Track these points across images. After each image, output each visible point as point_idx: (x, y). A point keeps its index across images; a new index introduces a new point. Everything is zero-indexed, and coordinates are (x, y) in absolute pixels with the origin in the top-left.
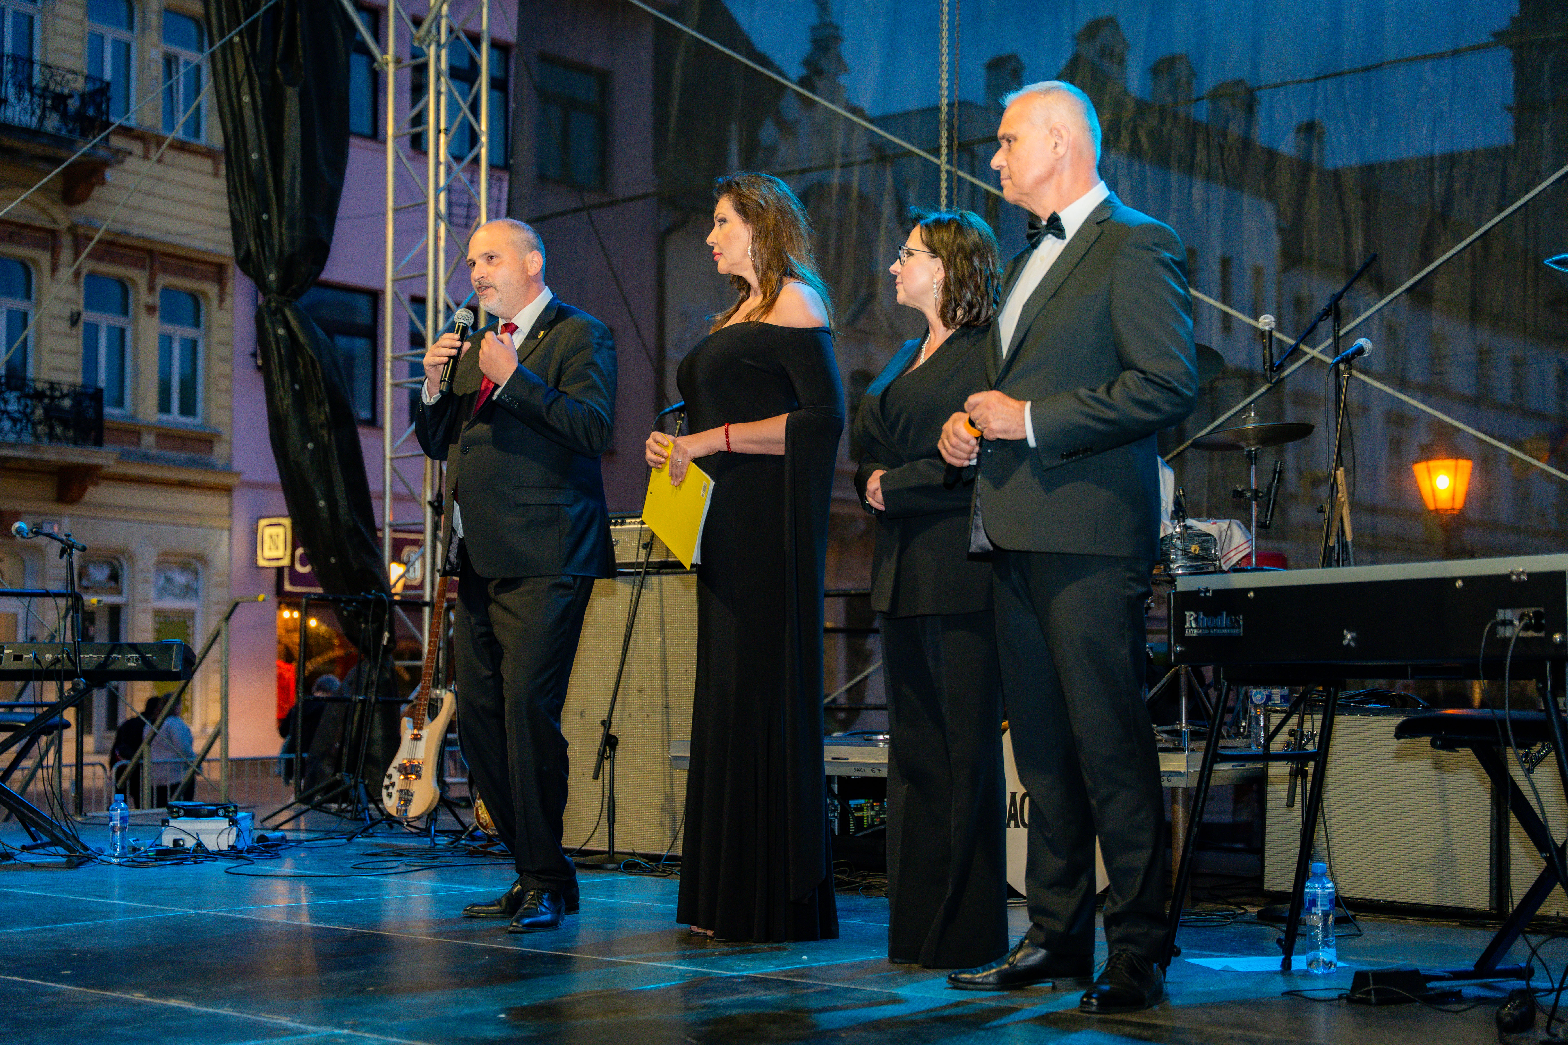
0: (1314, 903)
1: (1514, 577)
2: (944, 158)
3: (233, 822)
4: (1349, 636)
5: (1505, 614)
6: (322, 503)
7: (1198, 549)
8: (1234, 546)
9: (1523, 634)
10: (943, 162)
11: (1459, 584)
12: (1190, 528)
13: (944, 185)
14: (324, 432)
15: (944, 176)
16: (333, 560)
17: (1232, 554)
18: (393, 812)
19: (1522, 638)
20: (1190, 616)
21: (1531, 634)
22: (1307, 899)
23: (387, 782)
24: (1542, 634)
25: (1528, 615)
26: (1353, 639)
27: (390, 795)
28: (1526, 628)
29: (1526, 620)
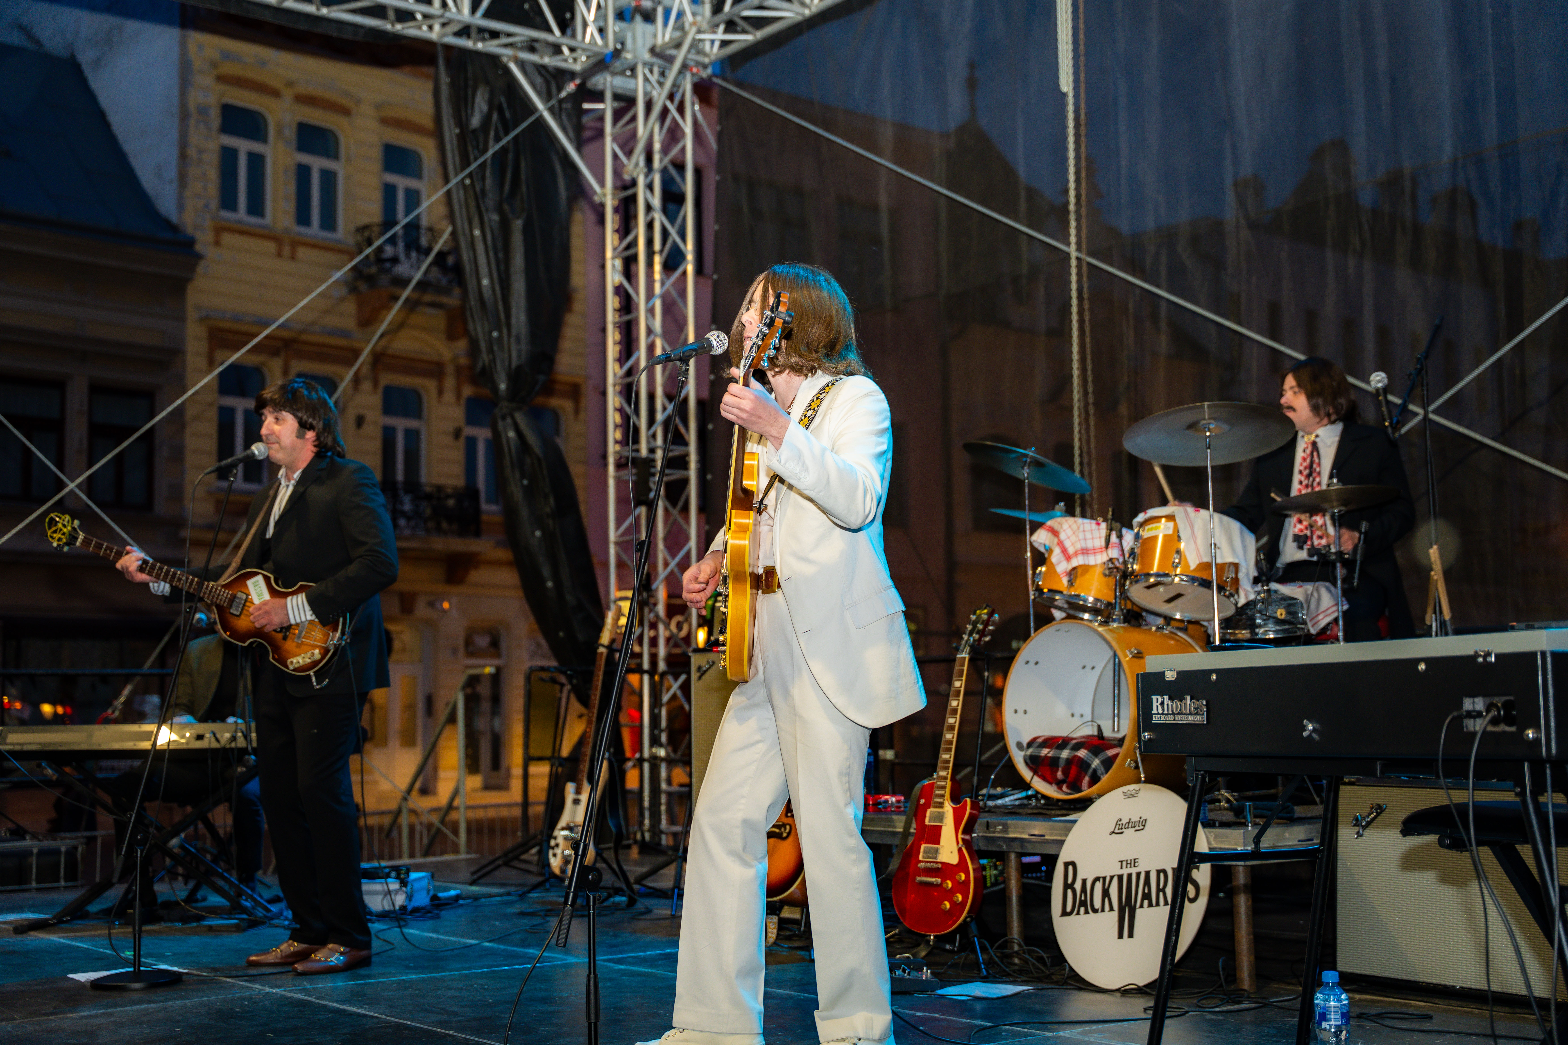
0: (1324, 1017)
1: (1480, 660)
2: (1073, 247)
3: (404, 883)
4: (1310, 727)
5: (1474, 703)
6: (550, 584)
7: (1284, 613)
8: (1322, 609)
9: (1490, 728)
10: (1073, 250)
11: (1422, 667)
12: (1276, 592)
13: (1074, 271)
14: (551, 522)
15: (1074, 263)
16: (561, 634)
17: (1321, 617)
18: (557, 871)
19: (1491, 733)
20: (1156, 700)
21: (1503, 728)
22: (1318, 1011)
23: (553, 843)
24: (1513, 729)
25: (1496, 706)
26: (1314, 730)
27: (555, 855)
28: (1495, 721)
29: (1494, 713)
